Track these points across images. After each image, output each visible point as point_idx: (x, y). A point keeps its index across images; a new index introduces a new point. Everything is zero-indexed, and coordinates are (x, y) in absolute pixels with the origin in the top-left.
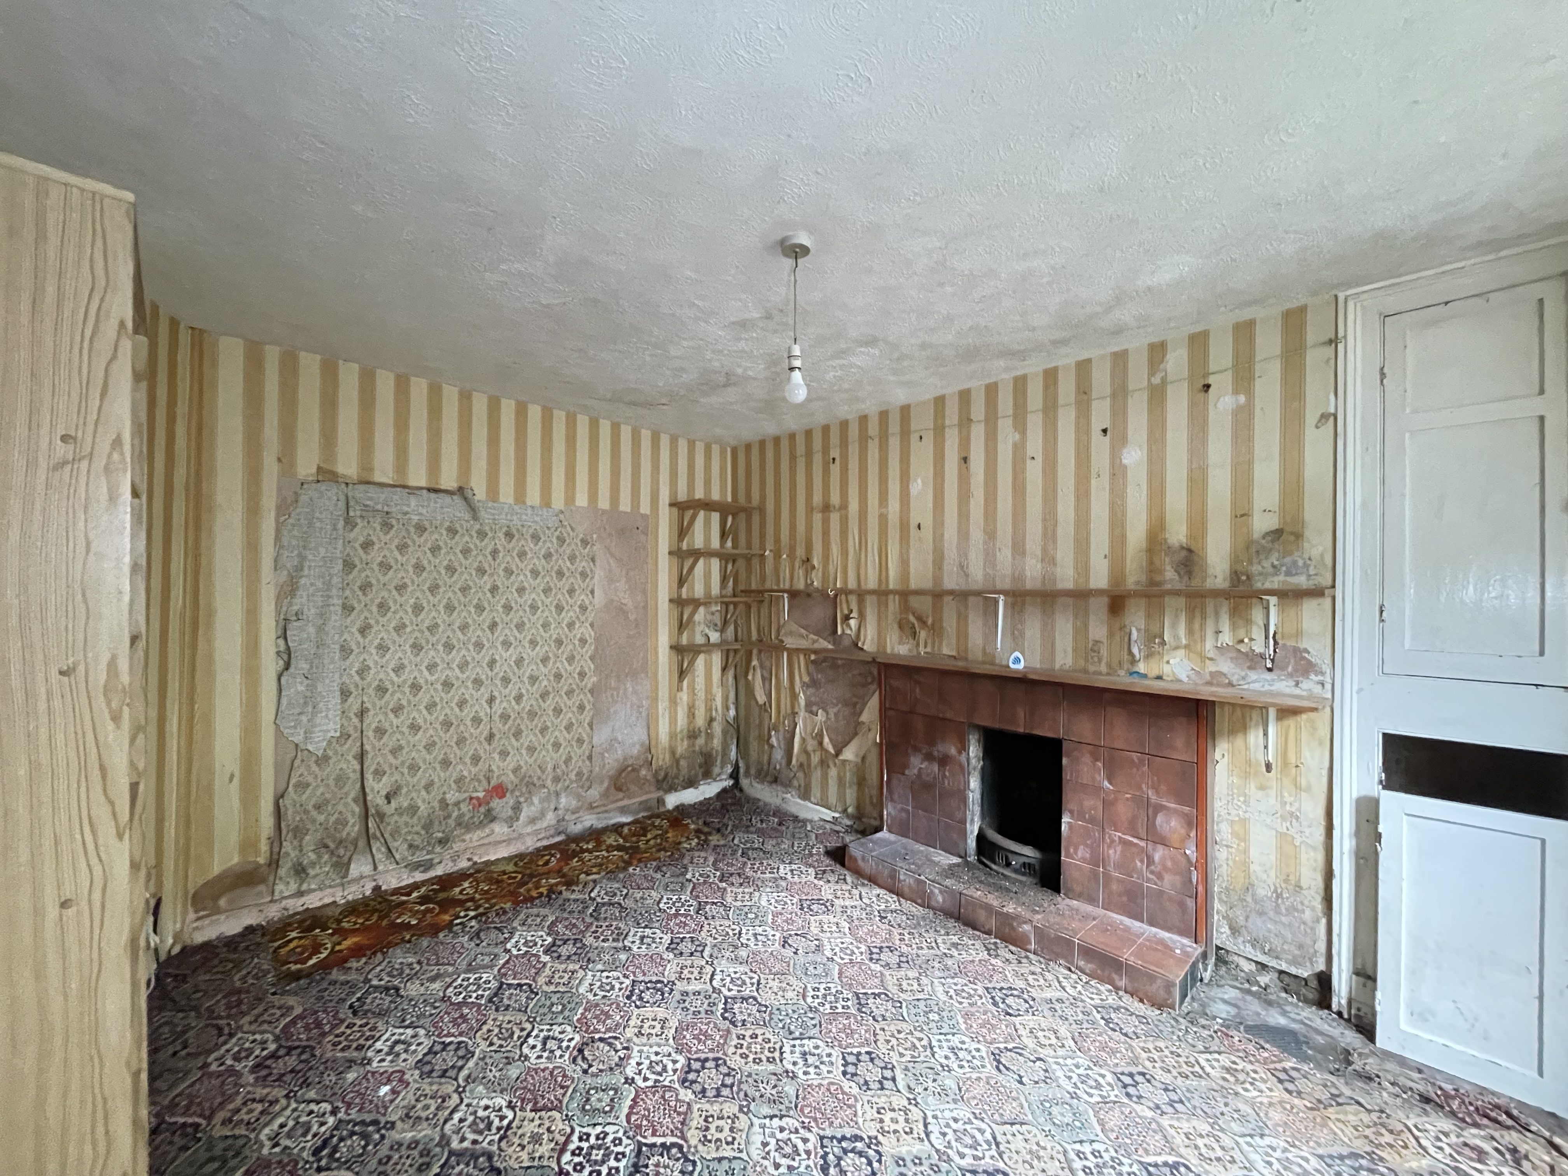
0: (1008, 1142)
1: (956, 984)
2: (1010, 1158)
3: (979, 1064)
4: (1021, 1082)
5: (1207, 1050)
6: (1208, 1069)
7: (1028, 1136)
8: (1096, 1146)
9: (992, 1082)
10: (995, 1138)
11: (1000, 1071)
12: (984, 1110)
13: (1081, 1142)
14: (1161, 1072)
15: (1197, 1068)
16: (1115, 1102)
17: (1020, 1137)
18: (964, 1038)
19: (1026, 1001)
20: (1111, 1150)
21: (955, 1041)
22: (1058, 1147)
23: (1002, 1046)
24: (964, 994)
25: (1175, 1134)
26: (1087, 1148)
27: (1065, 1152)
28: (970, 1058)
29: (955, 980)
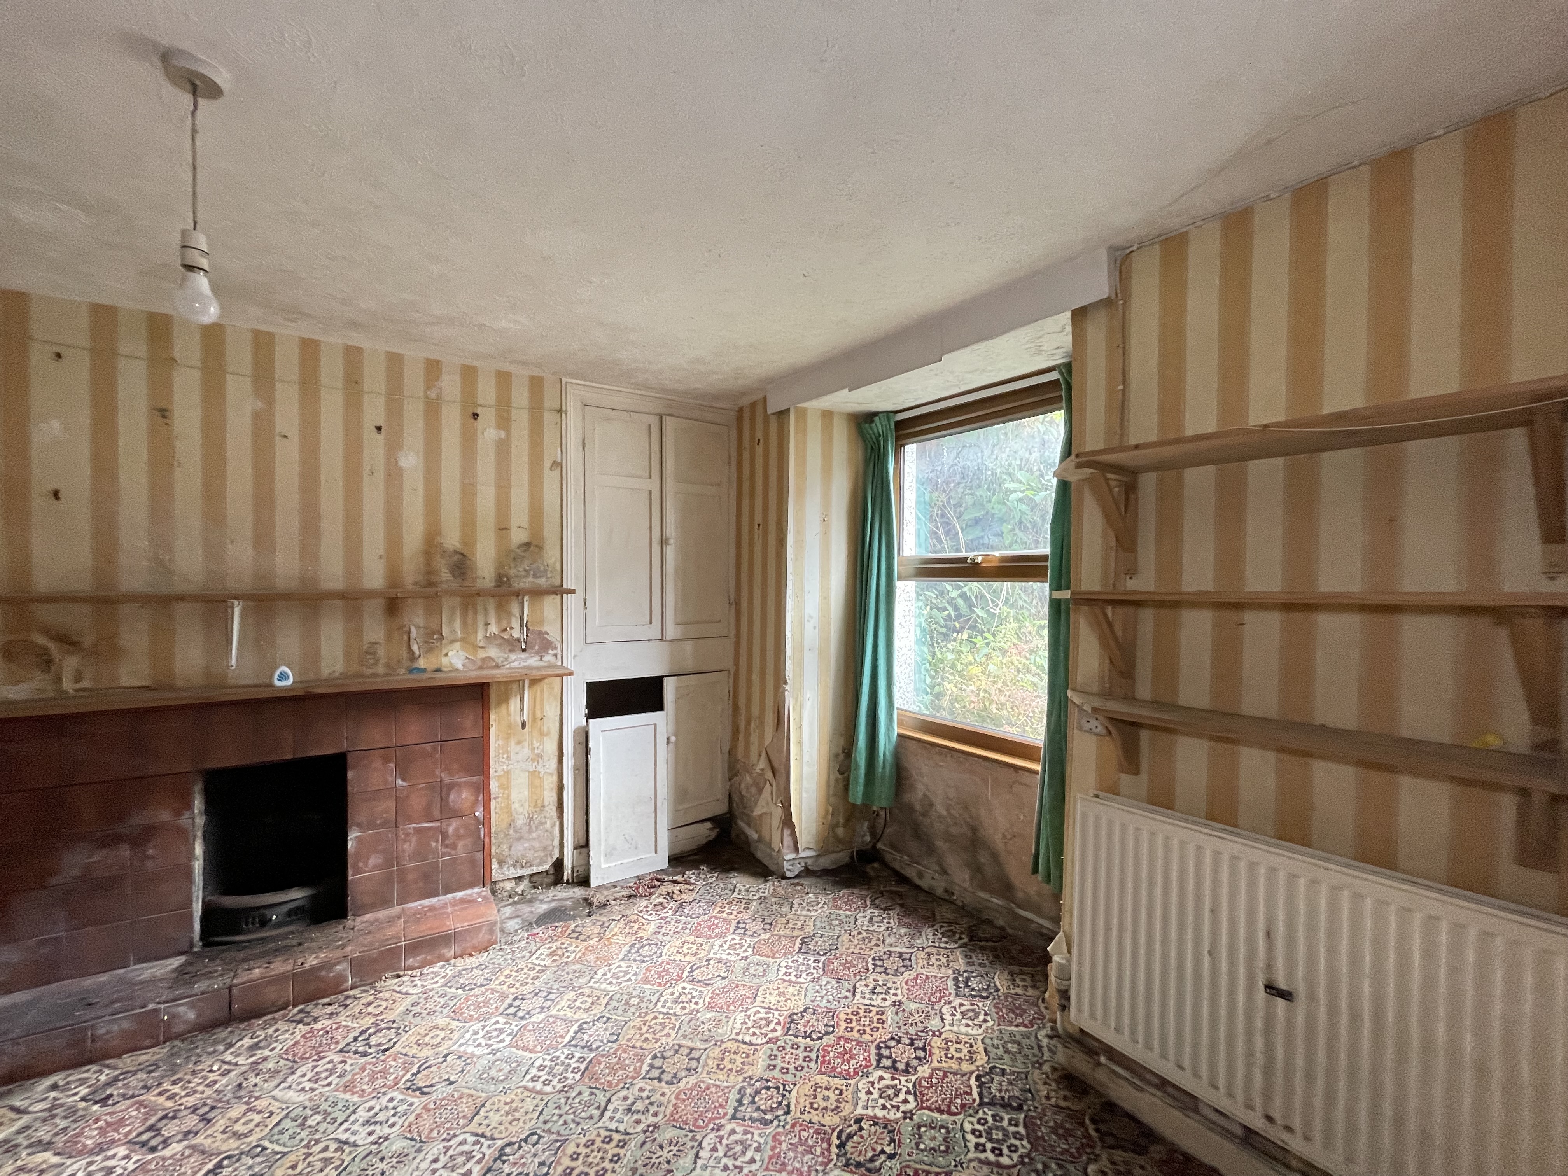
0: (488, 1126)
1: (304, 1075)
2: (501, 1132)
3: (405, 1107)
4: (451, 1083)
5: (532, 954)
6: (543, 963)
7: (496, 1107)
8: (537, 1064)
9: (432, 1106)
10: (477, 1135)
11: (428, 1093)
12: (448, 1129)
13: (527, 1072)
14: (524, 988)
15: (538, 968)
16: (520, 1029)
17: (491, 1114)
18: (367, 1105)
19: (389, 1029)
20: (546, 1057)
21: (362, 1114)
22: (519, 1090)
23: (408, 1076)
24: (323, 1075)
25: (565, 1013)
26: (534, 1071)
27: (525, 1088)
28: (393, 1112)
29: (299, 1073)
